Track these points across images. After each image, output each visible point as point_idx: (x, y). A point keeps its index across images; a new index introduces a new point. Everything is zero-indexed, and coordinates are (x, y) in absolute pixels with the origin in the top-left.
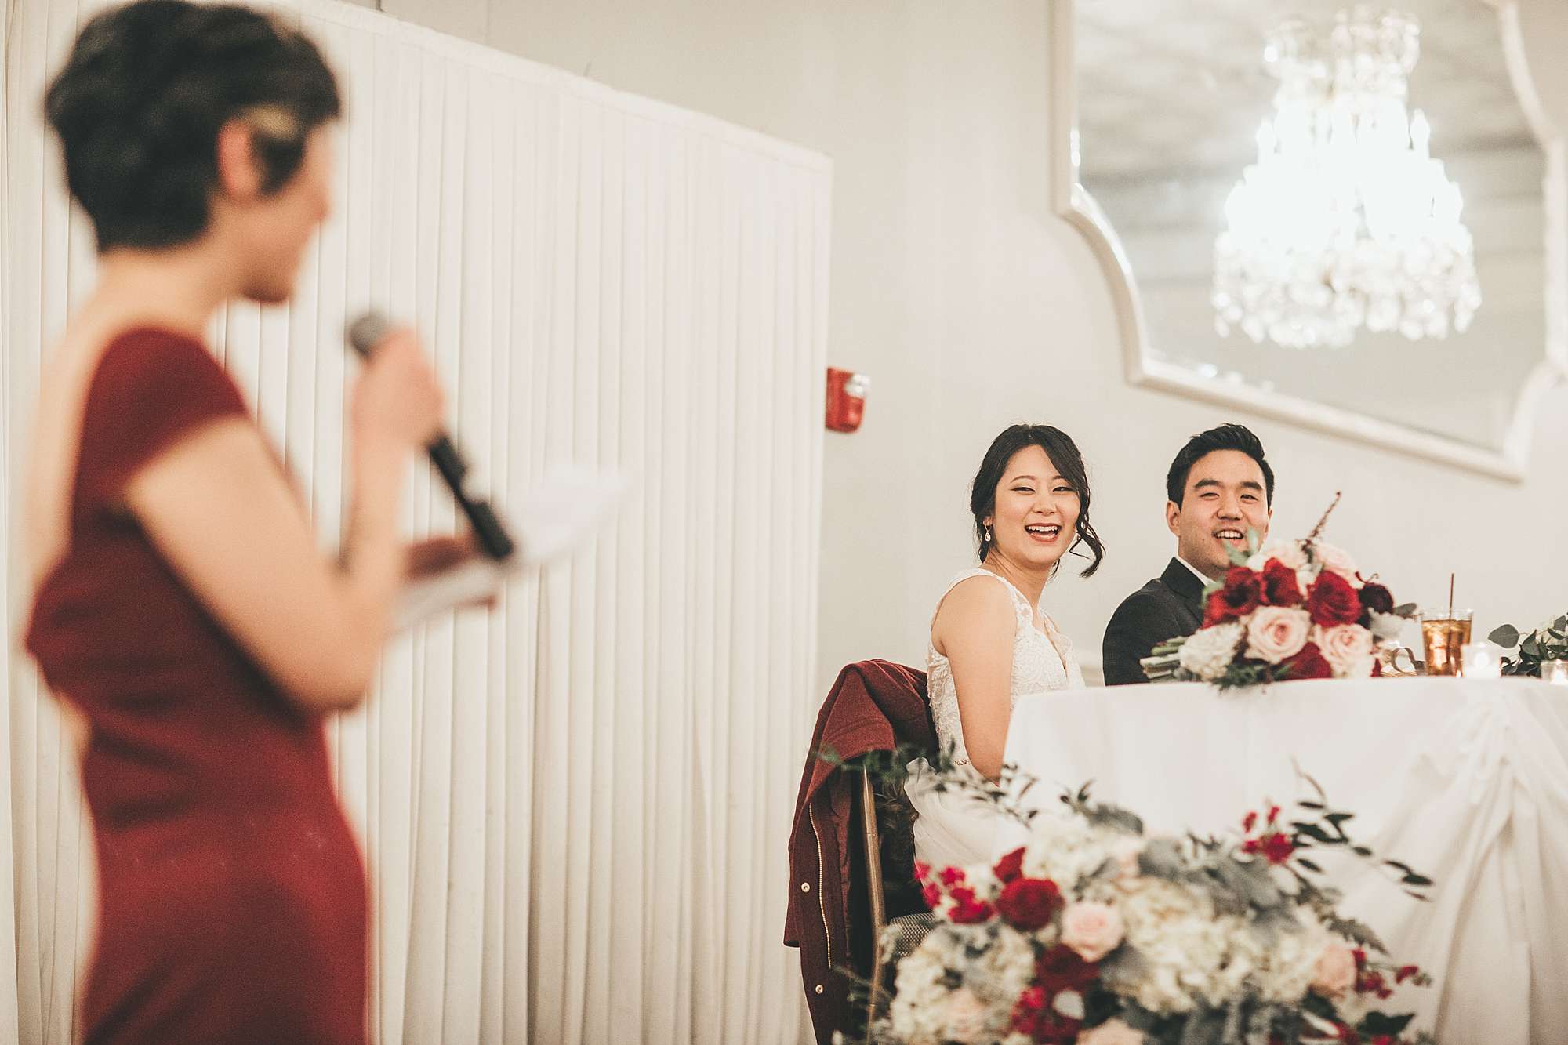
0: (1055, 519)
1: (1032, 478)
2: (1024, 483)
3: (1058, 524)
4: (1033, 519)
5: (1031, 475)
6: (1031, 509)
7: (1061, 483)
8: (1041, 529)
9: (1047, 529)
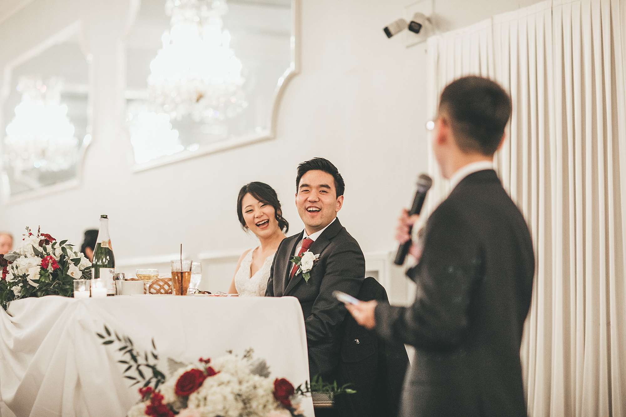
0: (265, 217)
1: (250, 206)
2: (249, 208)
3: (267, 219)
4: (257, 221)
5: (250, 205)
6: (254, 218)
7: (261, 204)
8: (261, 223)
9: (263, 222)
